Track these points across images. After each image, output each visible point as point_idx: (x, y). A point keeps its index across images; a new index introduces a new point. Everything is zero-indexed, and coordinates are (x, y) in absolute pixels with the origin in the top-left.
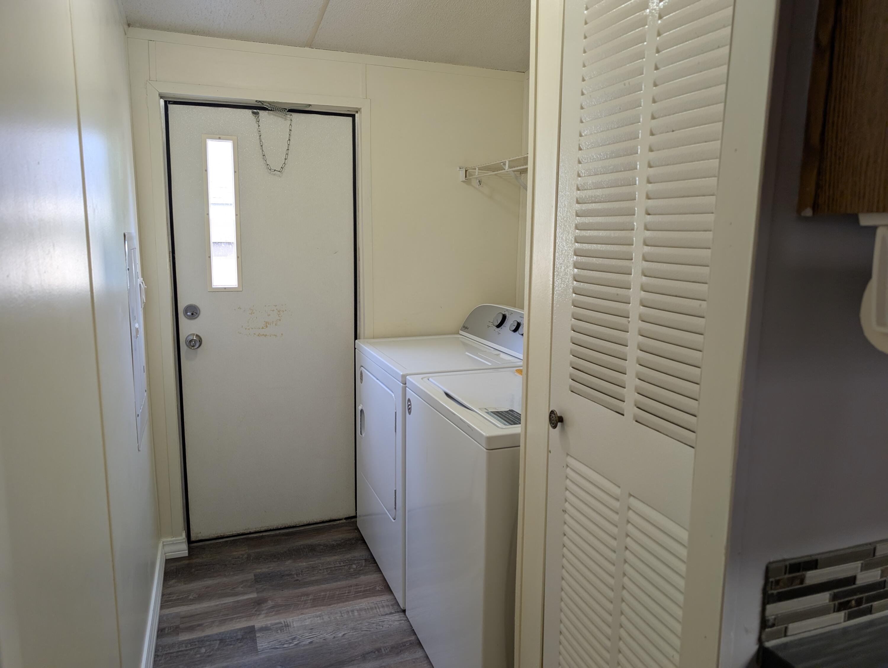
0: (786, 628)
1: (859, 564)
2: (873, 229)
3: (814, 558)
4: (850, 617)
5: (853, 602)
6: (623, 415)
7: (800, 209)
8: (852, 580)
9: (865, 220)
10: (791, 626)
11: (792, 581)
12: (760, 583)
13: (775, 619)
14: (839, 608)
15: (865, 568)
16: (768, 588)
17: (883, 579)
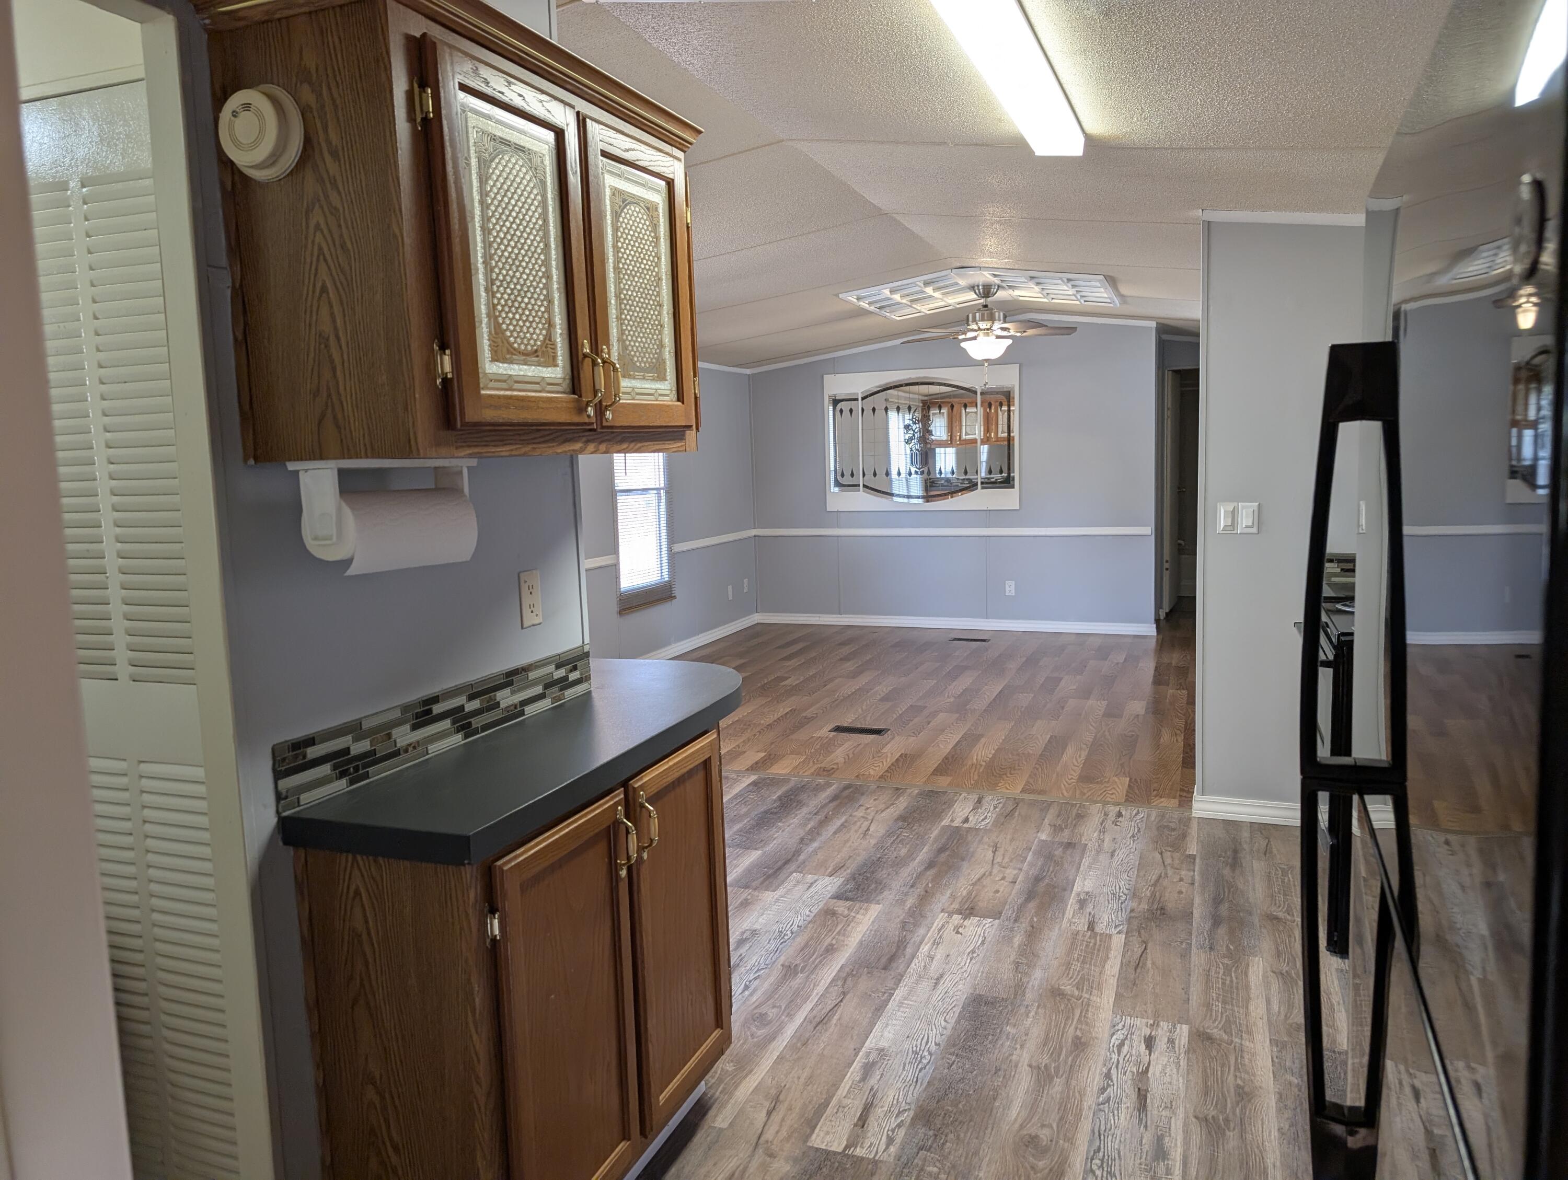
0: (298, 799)
1: (350, 737)
2: (297, 472)
3: (311, 736)
4: (352, 782)
5: (352, 769)
6: (117, 679)
7: (246, 460)
8: (347, 751)
9: (292, 466)
10: (302, 797)
11: (296, 757)
12: (270, 763)
13: (287, 792)
14: (342, 775)
15: (356, 740)
16: (277, 765)
17: (373, 748)
